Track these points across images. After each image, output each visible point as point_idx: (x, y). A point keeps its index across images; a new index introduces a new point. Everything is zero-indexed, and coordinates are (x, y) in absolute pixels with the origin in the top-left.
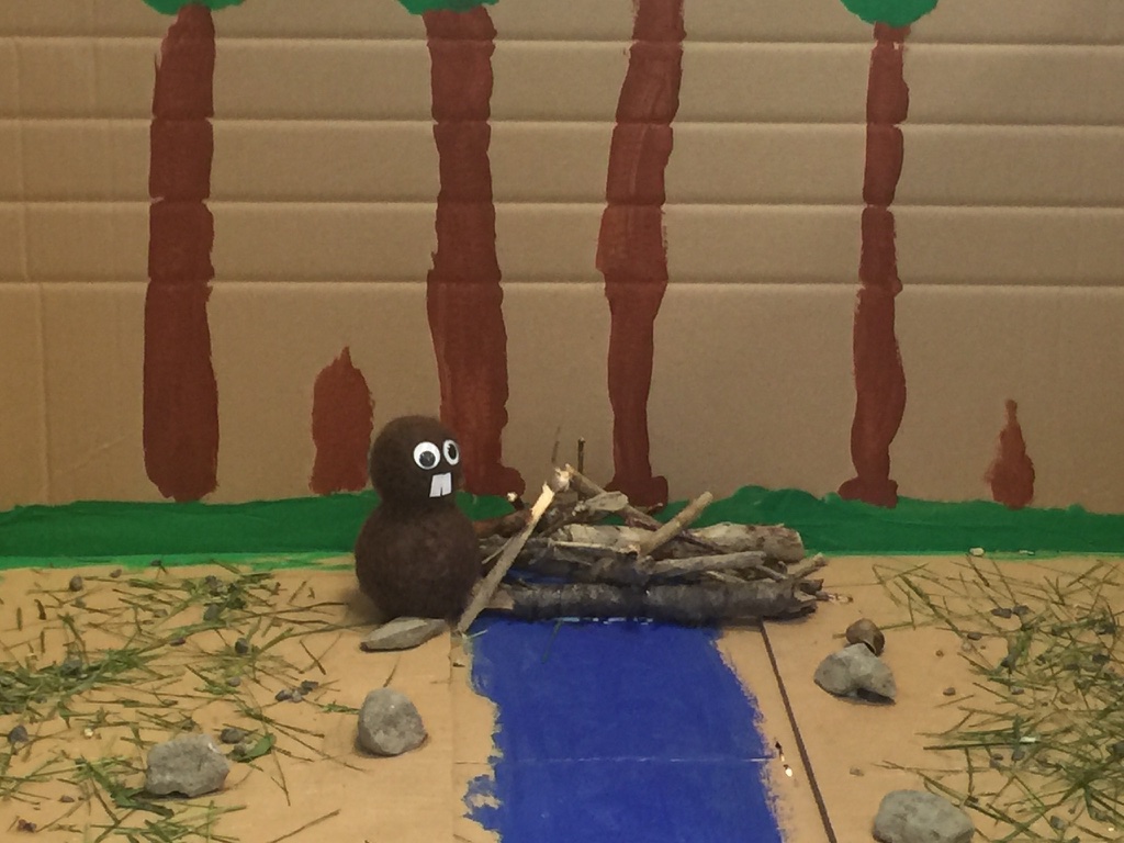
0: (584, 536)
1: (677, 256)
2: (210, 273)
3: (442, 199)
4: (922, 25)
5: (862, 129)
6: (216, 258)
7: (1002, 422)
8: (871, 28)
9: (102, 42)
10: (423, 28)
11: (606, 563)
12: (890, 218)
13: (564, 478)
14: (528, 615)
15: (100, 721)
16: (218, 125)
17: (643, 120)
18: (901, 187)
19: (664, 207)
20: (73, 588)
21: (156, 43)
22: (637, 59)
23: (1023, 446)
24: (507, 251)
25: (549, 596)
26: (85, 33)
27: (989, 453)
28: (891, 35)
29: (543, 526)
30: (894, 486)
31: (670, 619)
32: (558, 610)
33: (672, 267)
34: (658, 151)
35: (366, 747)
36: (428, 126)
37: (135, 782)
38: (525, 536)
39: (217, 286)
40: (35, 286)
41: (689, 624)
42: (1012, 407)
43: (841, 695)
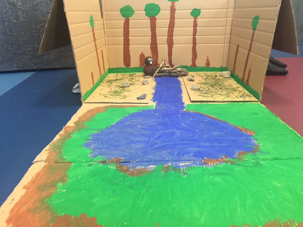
0: (165, 68)
1: (174, 42)
2: (129, 45)
3: (151, 36)
4: (198, 17)
5: (193, 28)
6: (130, 43)
7: (207, 58)
8: (193, 17)
9: (118, 21)
10: (149, 19)
11: (167, 71)
12: (195, 37)
13: (163, 63)
14: (160, 76)
15: (118, 83)
16: (130, 29)
17: (171, 28)
18: (196, 34)
19: (173, 37)
20: (117, 75)
21: (124, 21)
22: (170, 22)
23: (209, 61)
24: (158, 42)
25: (161, 74)
26: (117, 20)
27: (205, 61)
28: (195, 18)
29: (161, 68)
30: (196, 65)
31: (173, 76)
32: (162, 76)
33: (174, 43)
34: (172, 31)
35: (143, 84)
36: (150, 29)
37: (121, 86)
38: (159, 68)
39: (130, 46)
40: (113, 46)
41: (175, 77)
42: (208, 57)
43: (189, 81)
